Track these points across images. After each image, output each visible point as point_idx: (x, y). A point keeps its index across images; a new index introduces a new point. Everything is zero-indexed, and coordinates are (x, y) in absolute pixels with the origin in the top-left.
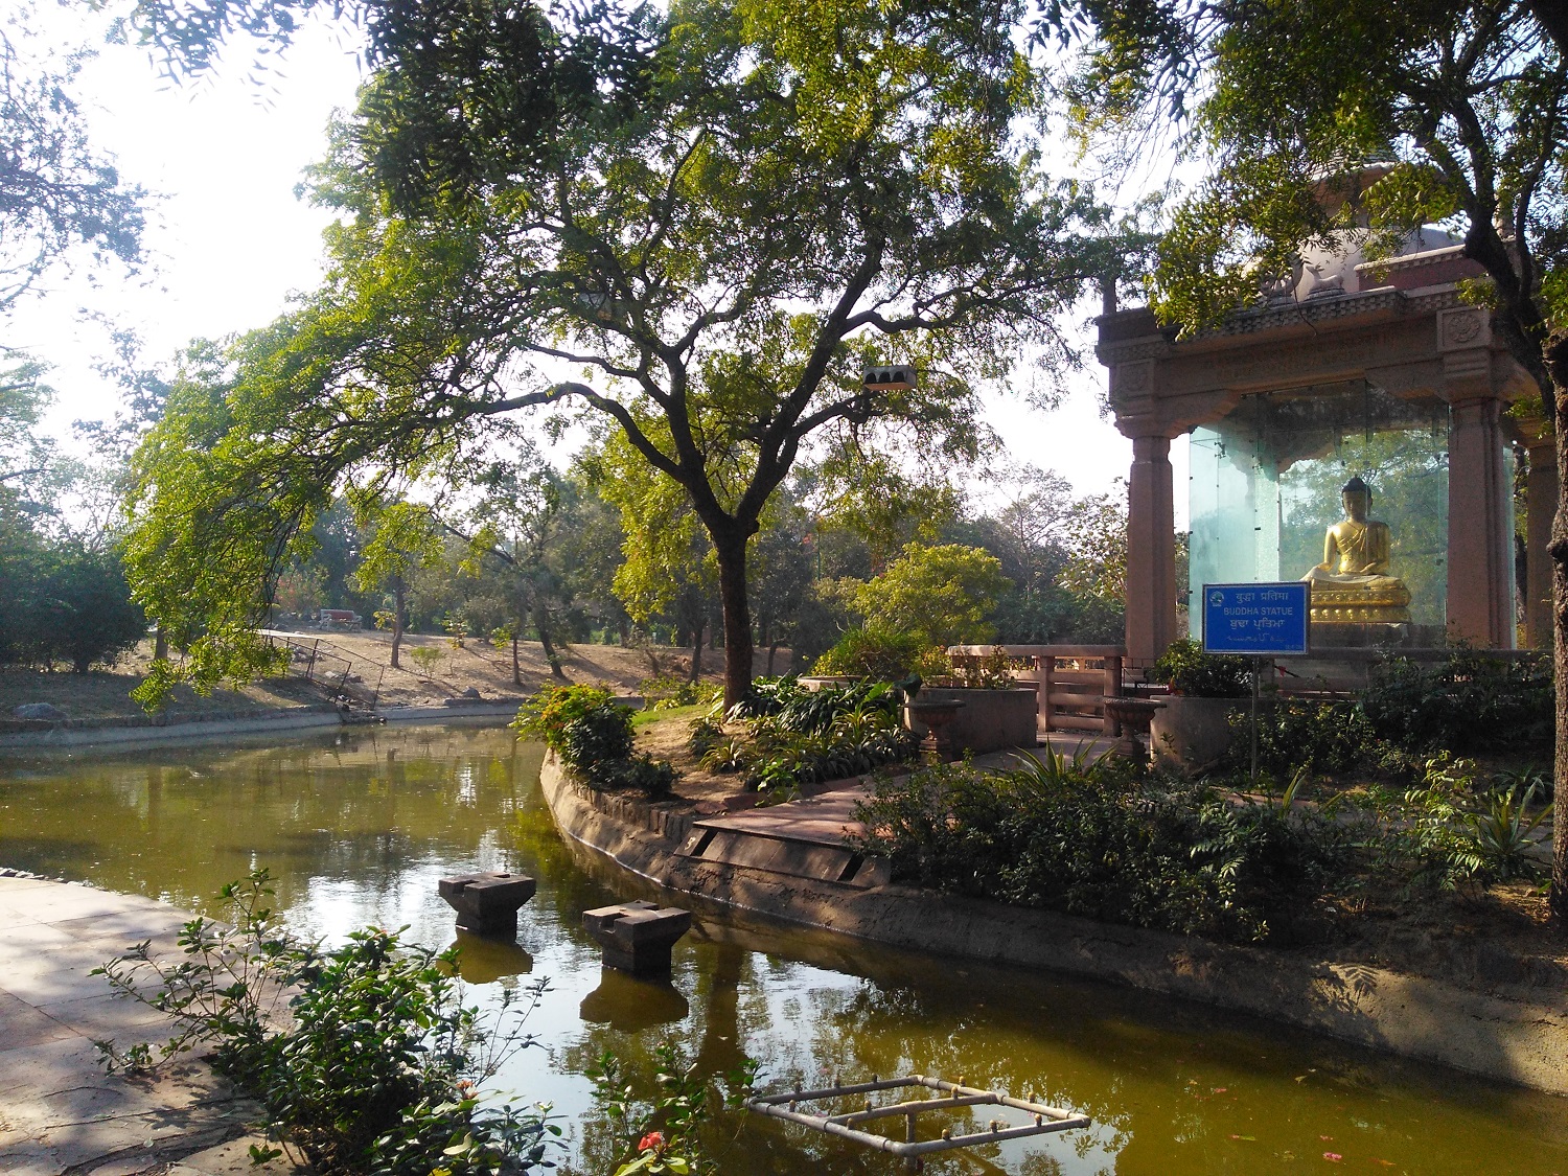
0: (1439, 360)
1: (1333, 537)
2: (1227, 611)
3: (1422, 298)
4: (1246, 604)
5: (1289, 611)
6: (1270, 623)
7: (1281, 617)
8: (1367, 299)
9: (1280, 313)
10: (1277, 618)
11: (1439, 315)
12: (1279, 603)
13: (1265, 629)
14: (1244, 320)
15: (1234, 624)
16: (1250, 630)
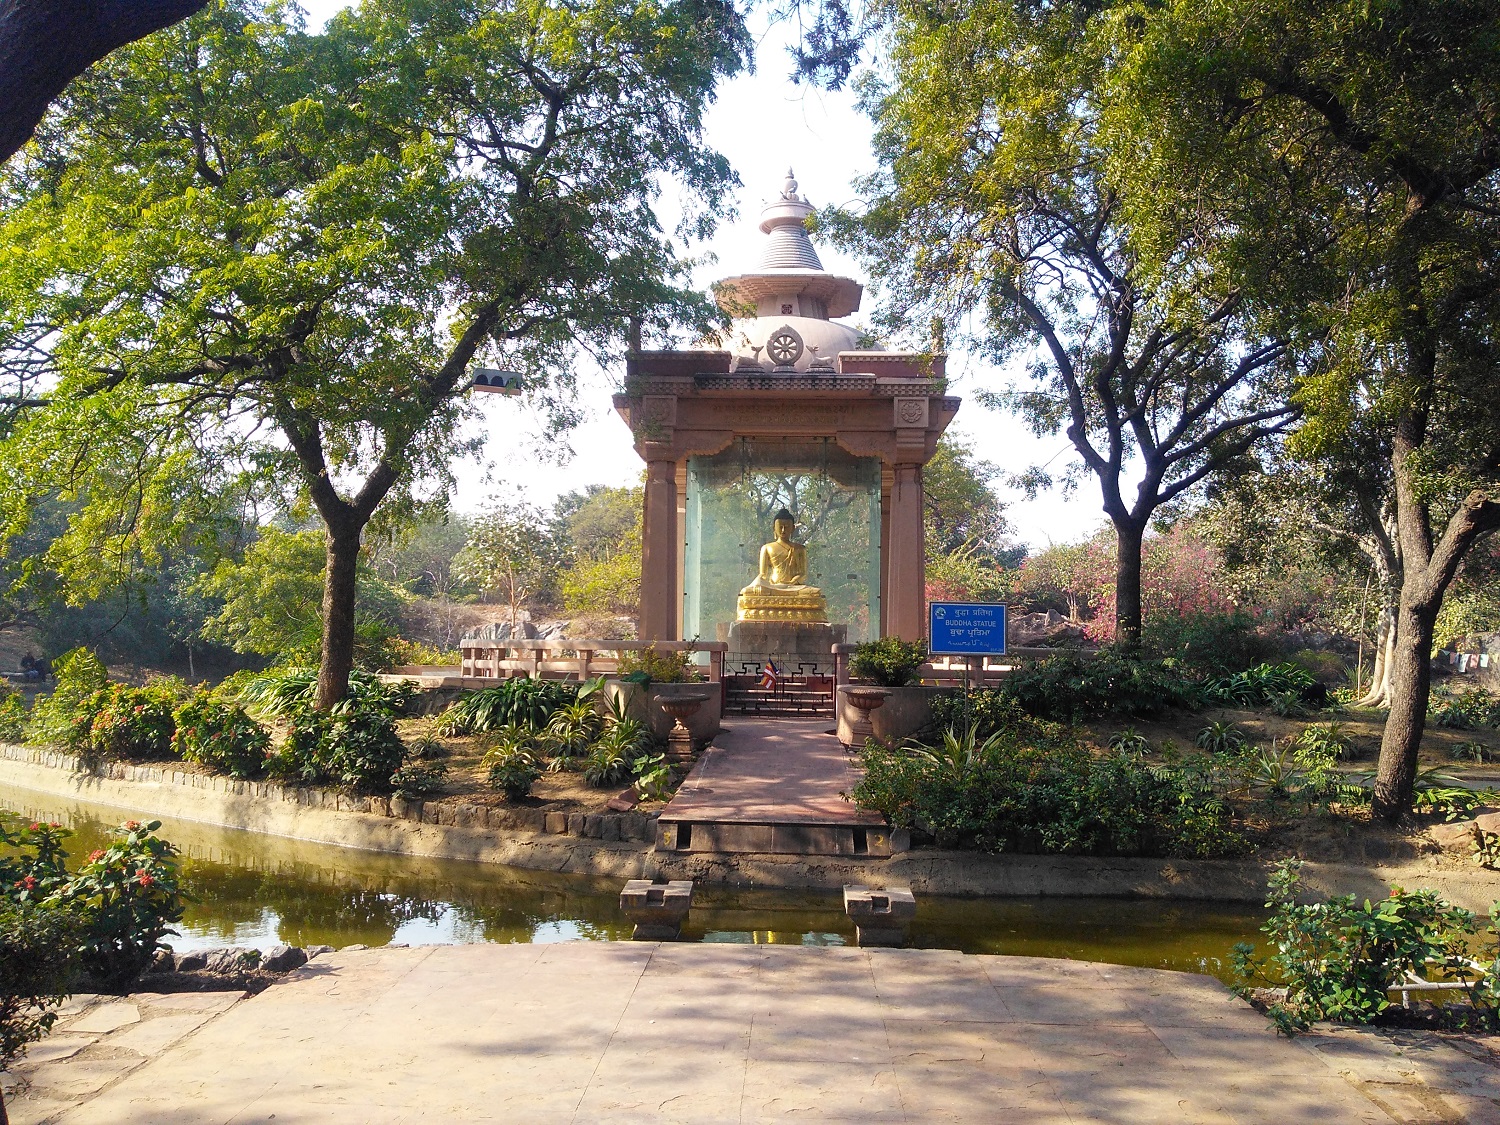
0: (893, 432)
1: (767, 553)
2: (948, 623)
3: (886, 385)
4: (962, 618)
5: (993, 624)
6: (980, 632)
7: (988, 628)
8: (856, 380)
9: (791, 379)
10: (984, 629)
11: (896, 399)
12: (985, 618)
13: (976, 637)
14: (763, 380)
15: (953, 632)
16: (965, 637)
